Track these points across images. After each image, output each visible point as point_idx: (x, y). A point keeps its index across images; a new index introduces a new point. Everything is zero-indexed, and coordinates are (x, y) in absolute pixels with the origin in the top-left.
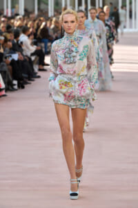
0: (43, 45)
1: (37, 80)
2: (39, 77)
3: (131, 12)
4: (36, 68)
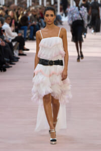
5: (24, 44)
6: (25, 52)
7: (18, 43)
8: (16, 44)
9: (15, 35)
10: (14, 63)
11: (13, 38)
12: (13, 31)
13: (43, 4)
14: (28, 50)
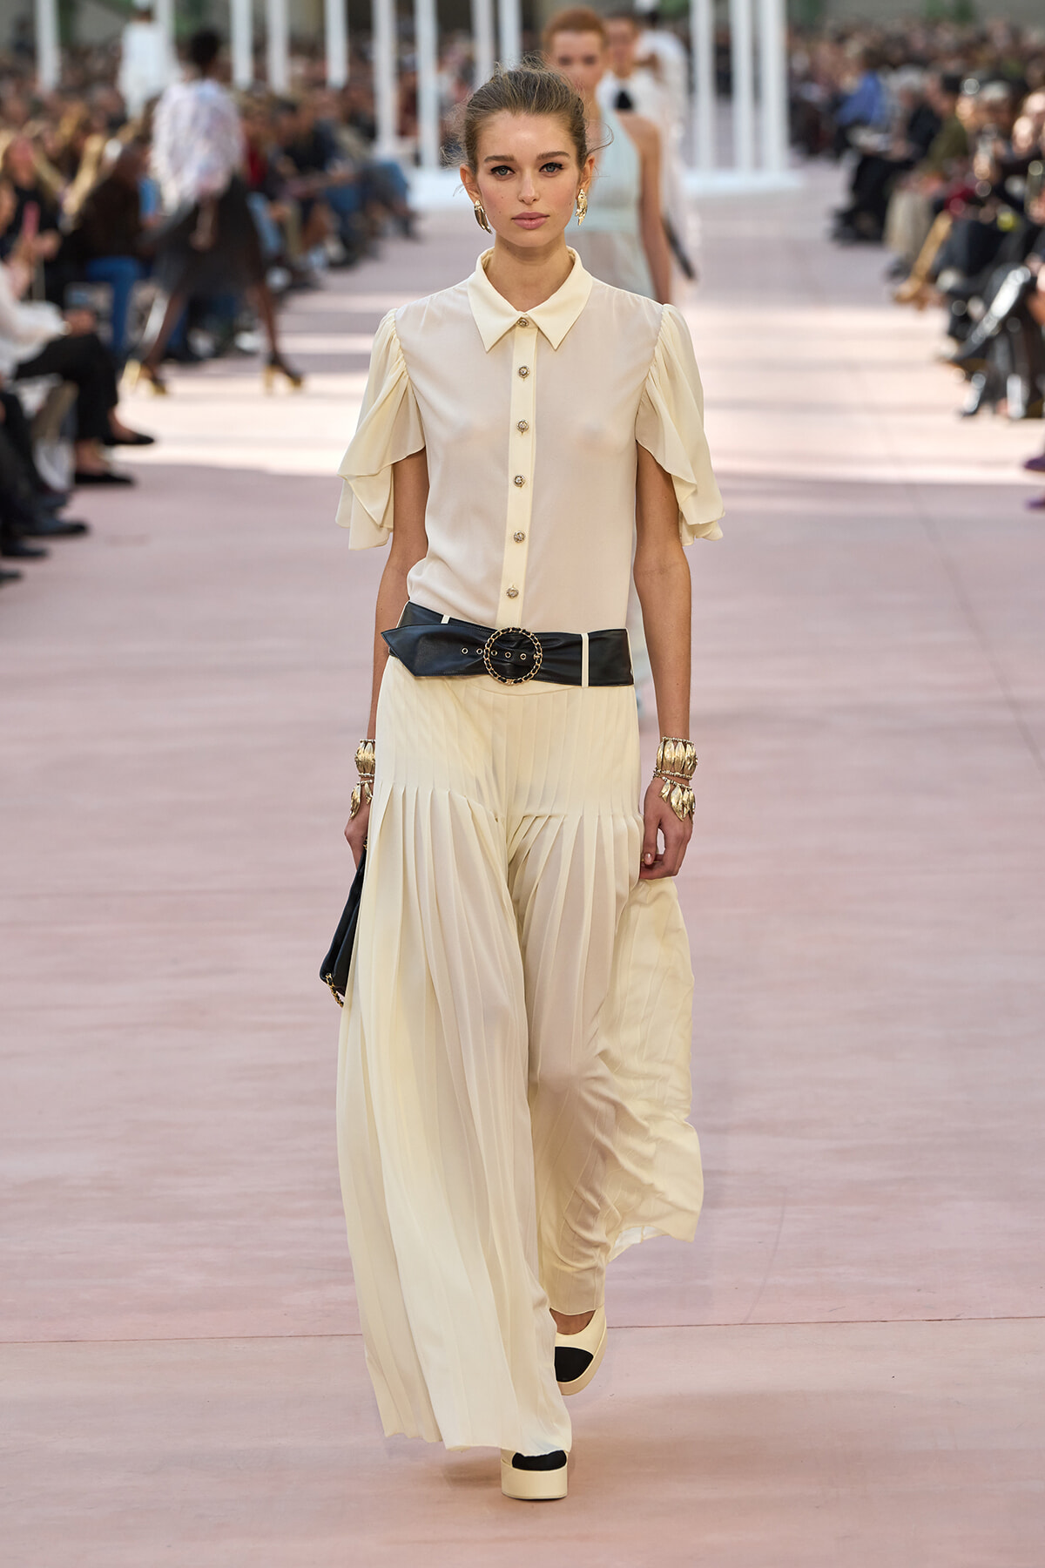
0: (100, 298)
1: (62, 551)
2: (78, 530)
3: (723, 51)
4: (55, 466)
5: (112, 399)
6: (123, 457)
7: (69, 394)
8: (51, 398)
9: (44, 323)
10: (34, 544)
11: (27, 351)
12: (28, 296)
13: (260, 73)
14: (143, 440)
